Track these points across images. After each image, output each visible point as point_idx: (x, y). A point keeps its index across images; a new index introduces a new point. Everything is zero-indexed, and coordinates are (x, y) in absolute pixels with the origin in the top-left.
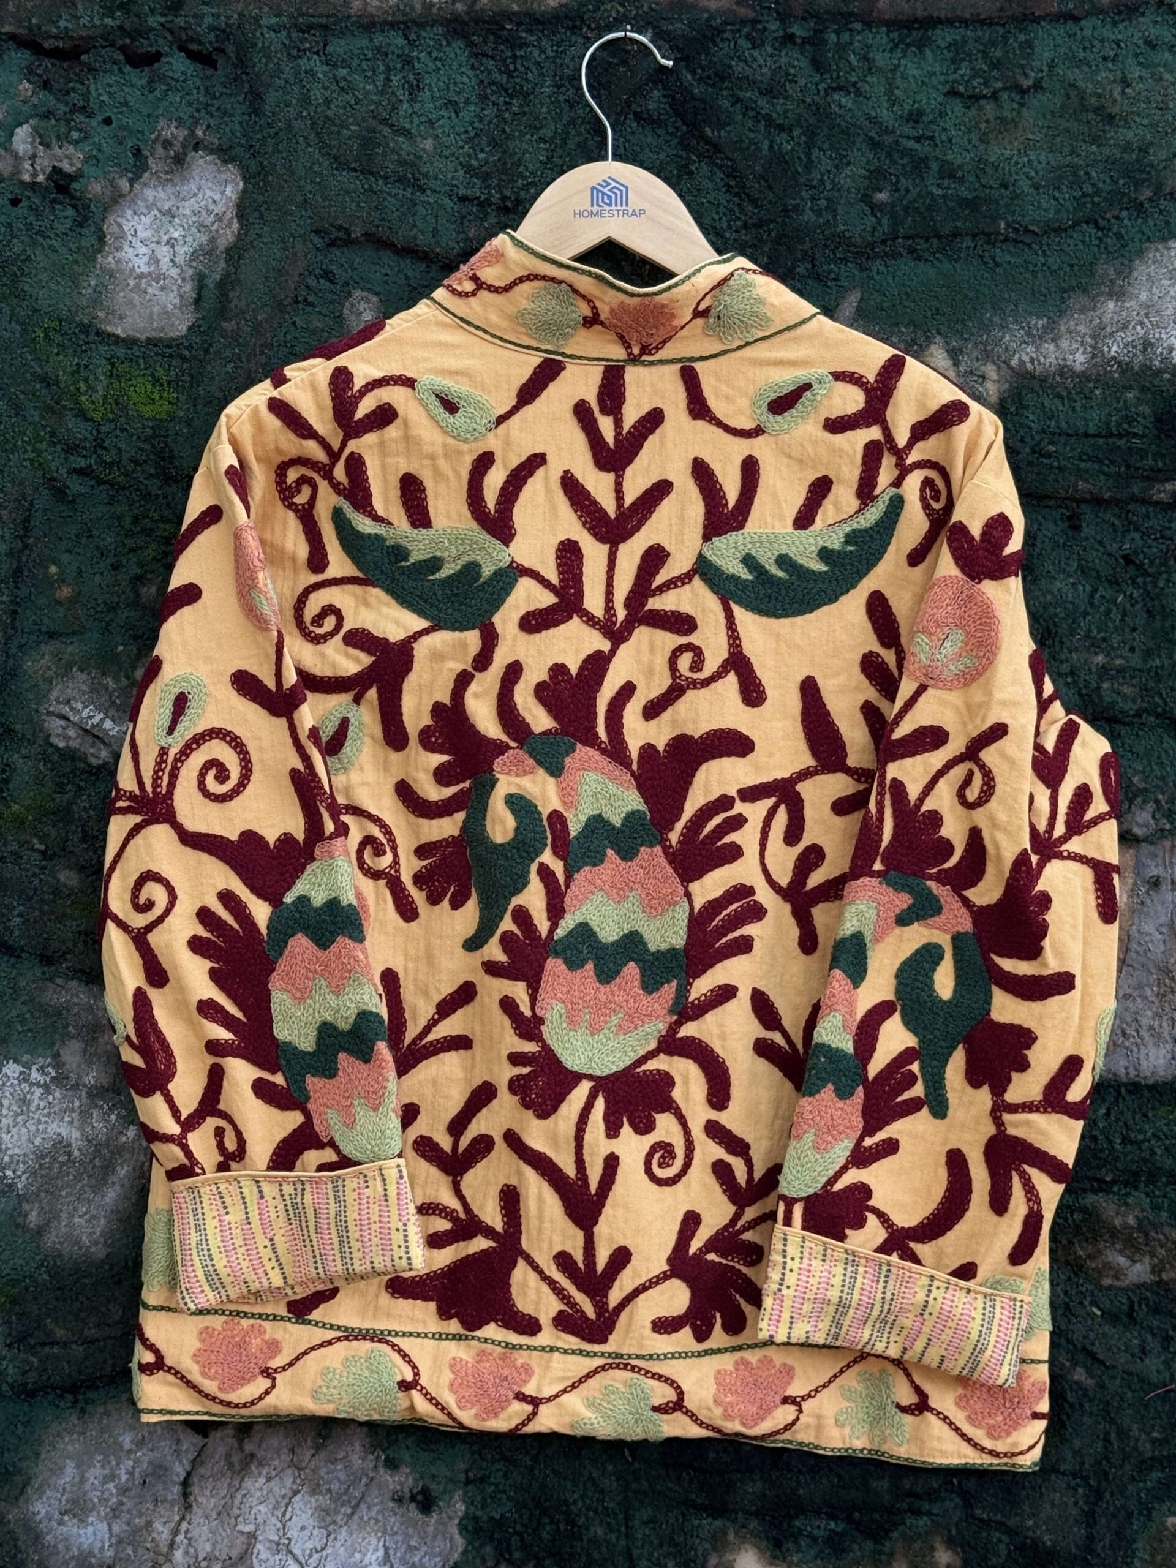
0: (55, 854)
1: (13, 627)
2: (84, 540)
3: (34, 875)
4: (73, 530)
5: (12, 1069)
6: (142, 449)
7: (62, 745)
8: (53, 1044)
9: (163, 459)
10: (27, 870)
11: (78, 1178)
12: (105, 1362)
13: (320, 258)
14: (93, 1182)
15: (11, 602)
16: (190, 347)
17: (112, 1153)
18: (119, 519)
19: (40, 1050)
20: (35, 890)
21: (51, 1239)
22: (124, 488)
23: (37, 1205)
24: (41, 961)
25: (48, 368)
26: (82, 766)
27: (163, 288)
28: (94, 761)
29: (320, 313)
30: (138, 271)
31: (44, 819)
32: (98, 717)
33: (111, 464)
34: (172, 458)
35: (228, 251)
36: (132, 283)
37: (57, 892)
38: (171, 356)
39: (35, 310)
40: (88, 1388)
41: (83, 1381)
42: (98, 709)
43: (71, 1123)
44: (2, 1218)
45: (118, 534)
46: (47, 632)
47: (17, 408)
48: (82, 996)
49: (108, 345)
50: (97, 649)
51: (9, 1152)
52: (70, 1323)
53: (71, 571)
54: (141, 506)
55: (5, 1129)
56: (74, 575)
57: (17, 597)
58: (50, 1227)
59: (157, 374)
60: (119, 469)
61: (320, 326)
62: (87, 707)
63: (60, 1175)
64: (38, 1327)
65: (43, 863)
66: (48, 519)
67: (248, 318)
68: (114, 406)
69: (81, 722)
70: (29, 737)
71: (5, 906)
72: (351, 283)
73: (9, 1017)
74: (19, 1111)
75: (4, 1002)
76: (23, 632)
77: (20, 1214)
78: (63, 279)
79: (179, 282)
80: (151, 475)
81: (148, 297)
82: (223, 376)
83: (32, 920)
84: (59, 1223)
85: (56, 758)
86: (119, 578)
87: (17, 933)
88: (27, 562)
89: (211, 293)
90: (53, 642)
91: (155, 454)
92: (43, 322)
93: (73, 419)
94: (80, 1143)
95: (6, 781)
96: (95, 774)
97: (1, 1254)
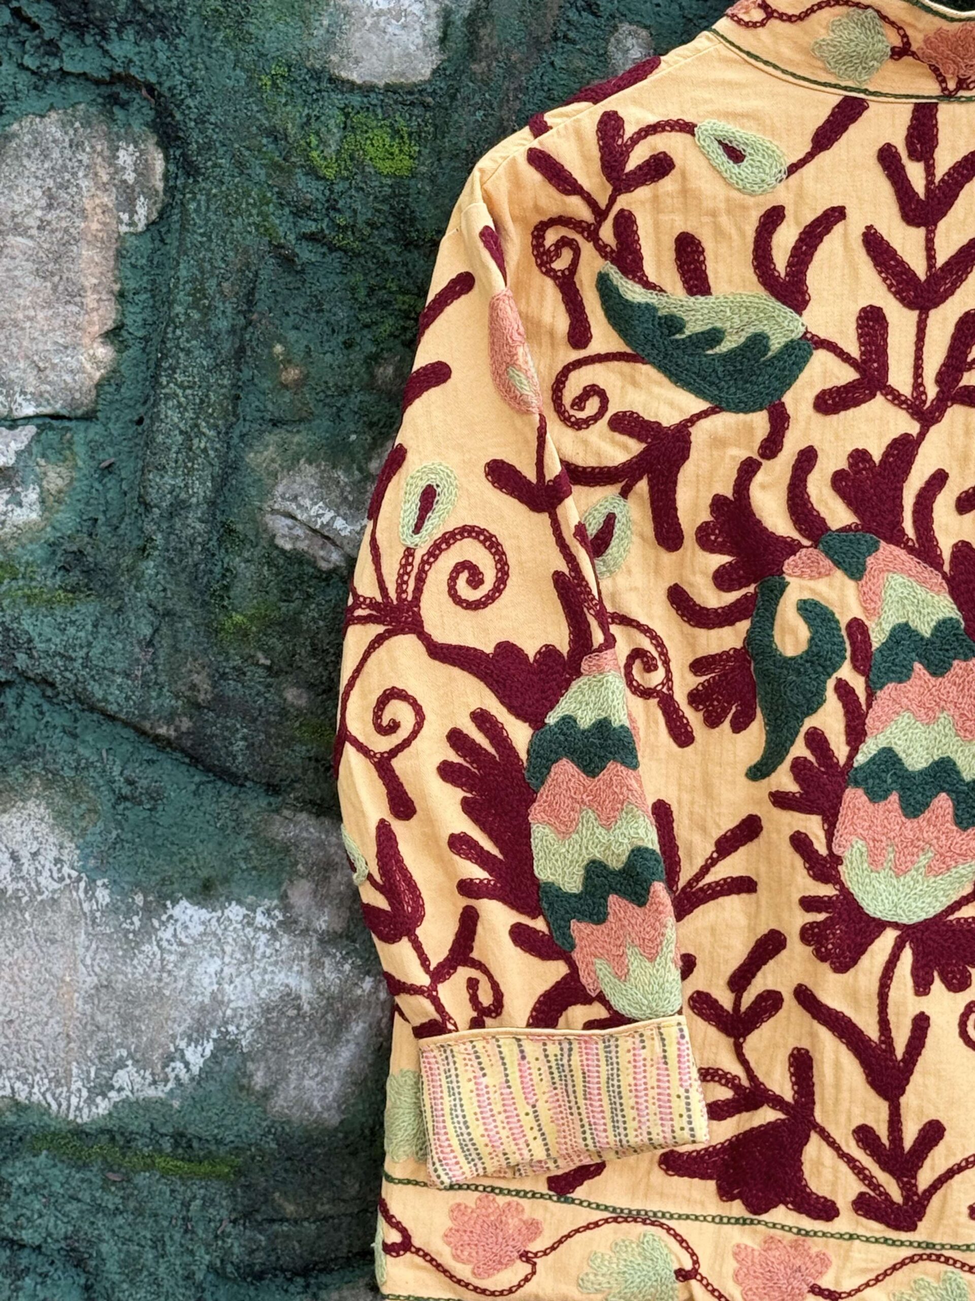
0: (281, 670)
1: (235, 415)
2: (313, 315)
3: (258, 694)
4: (301, 303)
5: (235, 912)
6: (379, 211)
7: (288, 547)
8: (280, 884)
9: (403, 222)
10: (251, 688)
11: (309, 1034)
12: (340, 1242)
14: (325, 1039)
15: (233, 385)
16: (433, 94)
17: (346, 1007)
18: (353, 290)
19: (266, 889)
20: (260, 710)
21: (279, 1103)
22: (359, 255)
23: (263, 1064)
24: (267, 791)
25: (276, 120)
26: (311, 570)
27: (404, 27)
28: (324, 565)
29: (581, 50)
30: (376, 7)
31: (269, 631)
32: (329, 515)
33: (346, 227)
34: (413, 220)
36: (369, 21)
37: (283, 713)
38: (412, 104)
39: (261, 55)
40: (320, 1271)
41: (316, 1264)
42: (328, 506)
43: (301, 973)
44: (225, 1078)
45: (351, 308)
46: (271, 420)
47: (241, 166)
48: (312, 830)
49: (343, 93)
50: (327, 439)
51: (232, 1005)
52: (301, 1197)
53: (299, 350)
54: (377, 275)
55: (227, 980)
56: (302, 354)
57: (239, 380)
58: (278, 1090)
59: (396, 125)
60: (353, 233)
61: (582, 66)
62: (316, 504)
63: (289, 1031)
64: (266, 1202)
65: (269, 680)
66: (274, 292)
67: (501, 59)
68: (349, 162)
69: (310, 521)
70: (252, 538)
71: (228, 728)
72: (618, 15)
73: (231, 853)
74: (242, 958)
75: (226, 837)
76: (245, 420)
77: (244, 1074)
78: (293, 19)
79: (423, 18)
80: (390, 240)
81: (387, 37)
82: (472, 125)
83: (257, 744)
84: (288, 1085)
85: (281, 561)
86: (352, 357)
87: (240, 759)
88: (251, 340)
89: (458, 31)
90: (278, 431)
91: (394, 216)
92: (270, 68)
93: (303, 178)
94: (310, 995)
95: (227, 588)
96: (326, 580)
97: (223, 1119)
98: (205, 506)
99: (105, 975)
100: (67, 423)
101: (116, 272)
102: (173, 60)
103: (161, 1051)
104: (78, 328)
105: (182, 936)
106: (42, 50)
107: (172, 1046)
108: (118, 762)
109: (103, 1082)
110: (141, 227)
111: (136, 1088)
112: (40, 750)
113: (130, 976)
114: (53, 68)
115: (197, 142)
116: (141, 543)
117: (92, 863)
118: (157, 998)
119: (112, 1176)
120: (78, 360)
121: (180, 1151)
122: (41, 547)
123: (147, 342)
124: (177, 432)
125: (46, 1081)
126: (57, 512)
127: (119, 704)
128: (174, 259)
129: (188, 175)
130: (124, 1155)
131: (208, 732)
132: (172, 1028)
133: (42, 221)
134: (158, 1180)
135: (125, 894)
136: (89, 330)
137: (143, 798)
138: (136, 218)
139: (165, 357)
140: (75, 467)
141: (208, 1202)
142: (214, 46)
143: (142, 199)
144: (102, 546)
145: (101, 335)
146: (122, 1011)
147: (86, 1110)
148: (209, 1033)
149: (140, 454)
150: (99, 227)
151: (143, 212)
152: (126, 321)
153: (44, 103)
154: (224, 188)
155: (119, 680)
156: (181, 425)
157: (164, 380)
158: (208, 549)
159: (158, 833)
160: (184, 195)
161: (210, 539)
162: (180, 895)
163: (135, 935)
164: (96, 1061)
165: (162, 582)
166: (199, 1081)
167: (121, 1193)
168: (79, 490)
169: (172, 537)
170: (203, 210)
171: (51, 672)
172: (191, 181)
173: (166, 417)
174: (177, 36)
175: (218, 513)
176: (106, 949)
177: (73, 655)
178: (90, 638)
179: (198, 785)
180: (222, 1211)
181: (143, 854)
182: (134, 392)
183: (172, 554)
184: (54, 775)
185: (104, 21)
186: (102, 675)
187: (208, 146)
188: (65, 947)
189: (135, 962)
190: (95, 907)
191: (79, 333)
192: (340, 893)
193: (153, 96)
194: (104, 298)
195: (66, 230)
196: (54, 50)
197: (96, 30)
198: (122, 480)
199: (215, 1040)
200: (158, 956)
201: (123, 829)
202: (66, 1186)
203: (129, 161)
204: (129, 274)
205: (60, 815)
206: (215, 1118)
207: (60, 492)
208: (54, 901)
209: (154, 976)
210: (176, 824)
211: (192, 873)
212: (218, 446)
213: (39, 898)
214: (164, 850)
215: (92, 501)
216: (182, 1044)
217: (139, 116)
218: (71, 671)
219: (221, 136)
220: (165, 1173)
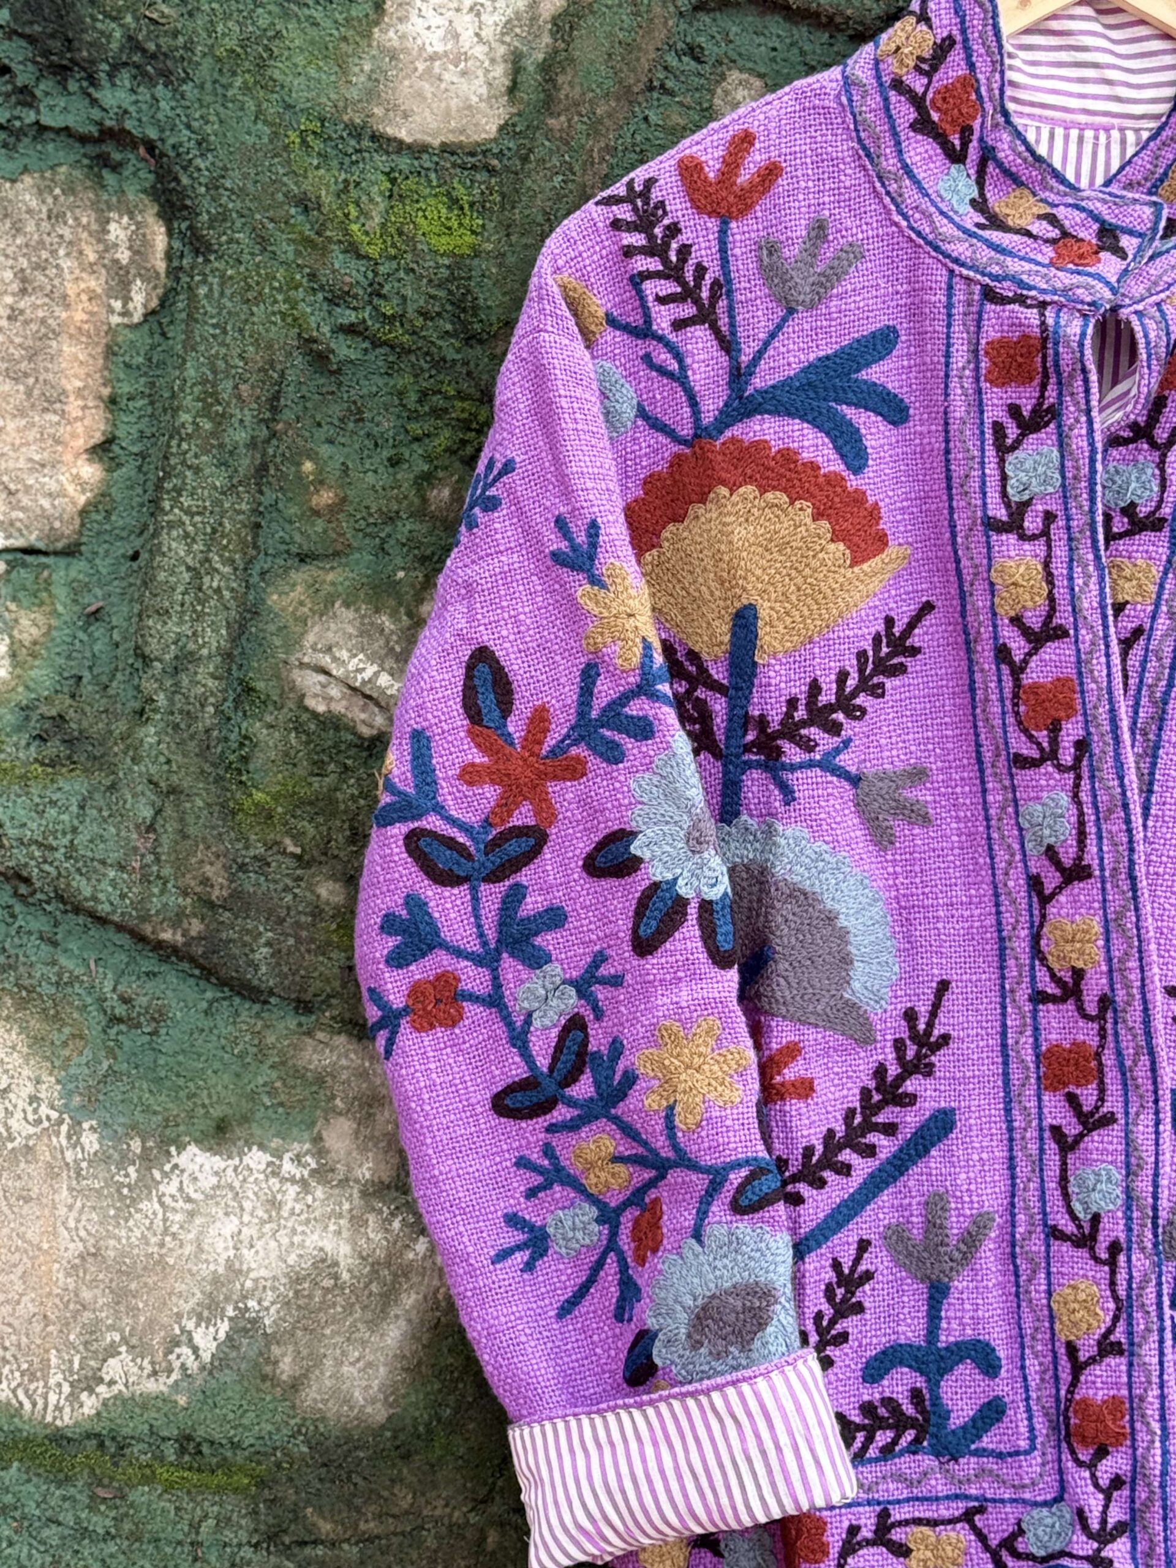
0: (313, 859)
1: (255, 546)
2: (351, 425)
3: (286, 889)
4: (336, 410)
5: (256, 1158)
6: (431, 297)
7: (321, 708)
8: (313, 1123)
9: (464, 310)
10: (275, 882)
11: (349, 1308)
13: (683, 26)
14: (369, 1315)
15: (255, 511)
16: (500, 155)
17: (395, 1275)
18: (401, 394)
19: (295, 1131)
20: (288, 908)
21: (311, 1396)
22: (410, 351)
23: (291, 1348)
24: (296, 1009)
25: (307, 186)
26: (350, 737)
27: (464, 73)
28: (366, 731)
29: (680, 103)
30: (430, 49)
31: (299, 812)
32: (371, 670)
33: (393, 316)
34: (475, 309)
35: (555, 20)
36: (421, 66)
37: (317, 912)
38: (474, 167)
39: (288, 107)
42: (371, 658)
43: (338, 1233)
44: (243, 1366)
45: (399, 417)
46: (298, 554)
47: (263, 241)
48: (352, 1056)
49: (388, 153)
50: (368, 577)
51: (252, 1275)
52: (340, 1512)
53: (334, 466)
54: (431, 377)
55: (246, 1243)
56: (338, 473)
57: (260, 504)
58: (309, 1379)
59: (454, 194)
60: (402, 325)
61: (682, 122)
62: (355, 656)
63: (324, 1306)
64: (296, 1520)
65: (298, 872)
66: (303, 397)
67: (584, 112)
68: (396, 237)
69: (347, 677)
70: (275, 698)
71: (248, 932)
72: (726, 61)
73: (252, 1085)
74: (266, 1216)
75: (245, 1066)
76: (266, 554)
77: (268, 1361)
78: (327, 63)
79: (487, 64)
80: (447, 332)
81: (443, 86)
82: (550, 194)
83: (284, 951)
84: (322, 1373)
85: (313, 727)
86: (399, 477)
87: (264, 969)
88: (274, 456)
89: (531, 78)
90: (308, 567)
91: (453, 304)
92: (299, 123)
93: (341, 256)
94: (350, 1261)
95: (245, 759)
96: (369, 748)
97: (241, 1417)
98: (219, 658)
99: (92, 1241)
100: (43, 559)
101: (106, 373)
102: (178, 111)
103: (162, 1333)
104: (58, 442)
105: (190, 1190)
106: (13, 99)
107: (176, 1327)
108: (110, 976)
109: (90, 1374)
110: (137, 318)
111: (131, 1380)
112: (12, 961)
113: (124, 1241)
114: (27, 121)
115: (208, 212)
116: (137, 705)
117: (77, 1100)
118: (159, 1268)
119: (101, 1492)
120: (58, 481)
121: (187, 1458)
122: (12, 712)
123: (144, 459)
124: (183, 568)
125: (17, 1374)
126: (32, 668)
127: (112, 904)
128: (179, 356)
129: (197, 252)
130: (116, 1464)
131: (224, 936)
132: (176, 1305)
133: (13, 309)
134: (160, 1495)
135: (117, 1138)
136: (72, 444)
137: (142, 1019)
138: (131, 305)
139: (168, 475)
140: (54, 613)
141: (223, 1522)
142: (230, 93)
143: (139, 282)
144: (88, 709)
145: (86, 451)
146: (114, 1285)
147: (67, 1410)
148: (223, 1310)
149: (136, 596)
150: (85, 317)
151: (140, 298)
152: (118, 433)
153: (18, 164)
154: (242, 269)
155: (112, 874)
156: (189, 560)
157: (167, 505)
158: (222, 712)
159: (161, 1062)
160: (192, 277)
161: (225, 700)
162: (187, 1139)
163: (130, 1190)
164: (81, 1348)
165: (166, 752)
166: (211, 1370)
167: (113, 1514)
168: (58, 640)
169: (178, 697)
170: (216, 295)
171: (26, 865)
172: (200, 260)
173: (170, 550)
174: (184, 81)
175: (234, 667)
176: (94, 1208)
177: (54, 844)
178: (76, 822)
179: (211, 1004)
180: (240, 1532)
181: (141, 1089)
182: (128, 520)
183: (178, 718)
184: (29, 992)
185: (93, 62)
186: (90, 868)
187: (223, 216)
188: (43, 1206)
189: (131, 1223)
190: (80, 1156)
191: (60, 448)
192: (388, 1134)
193: (153, 156)
194: (91, 404)
195: (43, 321)
196: (29, 99)
197: (83, 74)
198: (113, 628)
199: (231, 1319)
200: (160, 1216)
201: (115, 1058)
202: (43, 1506)
203: (123, 235)
204: (122, 376)
205: (37, 1041)
206: (231, 1416)
207: (35, 643)
208: (28, 1149)
209: (153, 1240)
210: (183, 1051)
211: (202, 1111)
212: (234, 585)
213: (10, 1146)
214: (168, 1083)
215: (74, 654)
216: (190, 1325)
217: (136, 180)
218: (51, 864)
219: (239, 204)
220: (169, 1487)
